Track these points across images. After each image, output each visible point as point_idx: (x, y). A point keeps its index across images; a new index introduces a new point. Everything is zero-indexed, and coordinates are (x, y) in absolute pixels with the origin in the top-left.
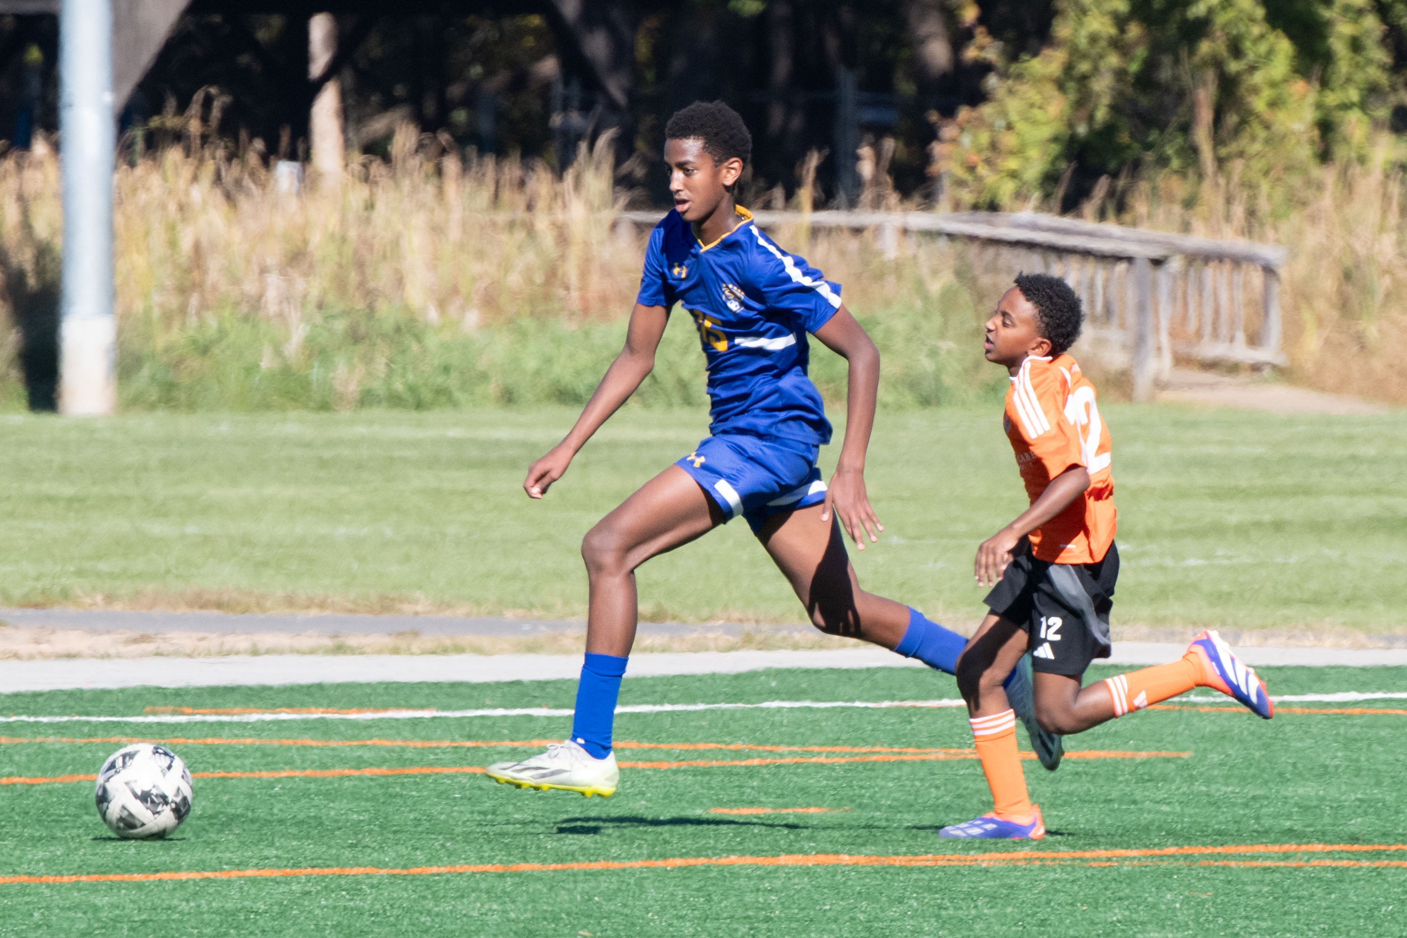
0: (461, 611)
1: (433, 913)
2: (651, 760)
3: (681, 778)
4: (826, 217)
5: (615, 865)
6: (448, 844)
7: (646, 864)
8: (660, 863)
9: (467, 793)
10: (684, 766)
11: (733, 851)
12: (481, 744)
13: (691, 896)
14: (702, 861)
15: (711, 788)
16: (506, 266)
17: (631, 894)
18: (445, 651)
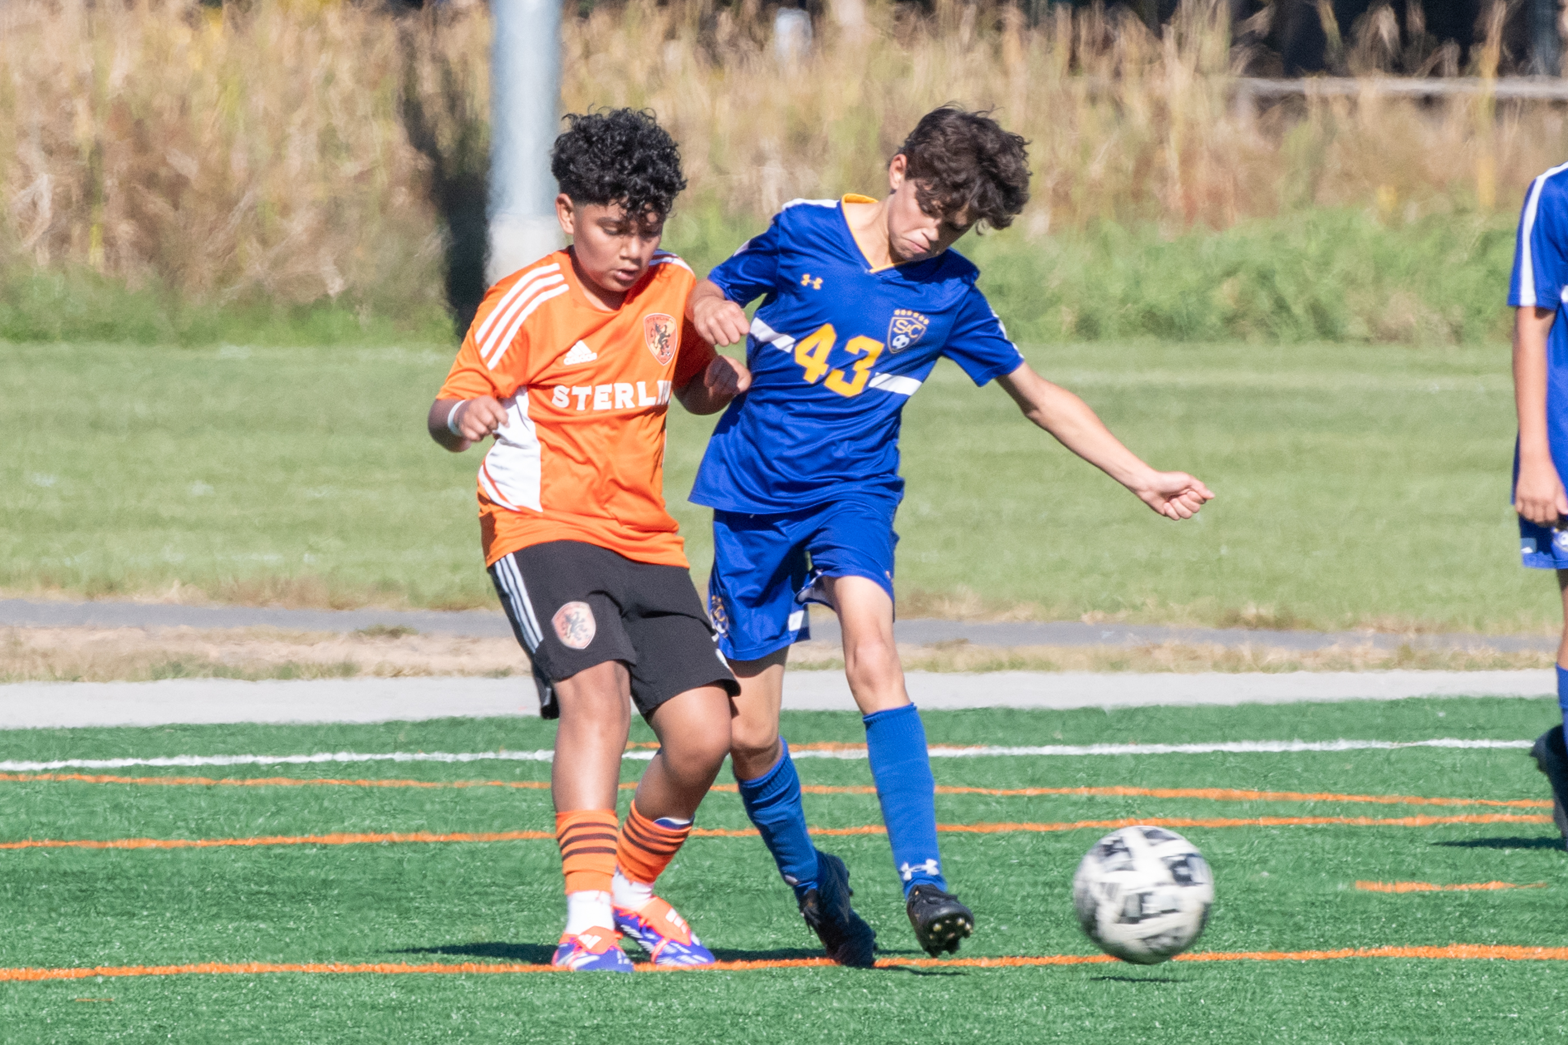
0: (1022, 613)
1: (982, 1018)
2: (1277, 815)
3: (1318, 839)
4: (1518, 87)
5: (1228, 956)
6: (1004, 928)
7: (1269, 956)
8: (1293, 956)
9: (1028, 859)
10: (1322, 822)
11: (1388, 941)
12: (1048, 791)
13: (1330, 998)
14: (1345, 953)
15: (1357, 854)
16: (1085, 151)
17: (1249, 996)
18: (999, 667)
